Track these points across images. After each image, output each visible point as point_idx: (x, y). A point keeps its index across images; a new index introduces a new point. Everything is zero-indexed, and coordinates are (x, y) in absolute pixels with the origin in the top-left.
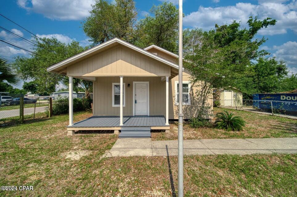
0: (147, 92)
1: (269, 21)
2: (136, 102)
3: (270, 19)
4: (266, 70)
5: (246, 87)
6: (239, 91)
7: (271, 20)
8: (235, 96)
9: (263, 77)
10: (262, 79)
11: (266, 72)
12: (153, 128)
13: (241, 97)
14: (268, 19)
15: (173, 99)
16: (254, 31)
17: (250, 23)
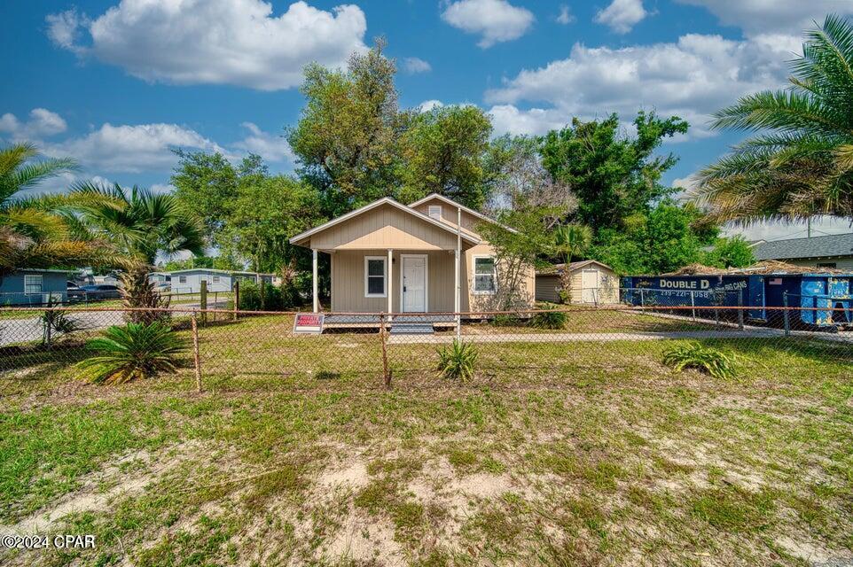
0: (424, 272)
1: (675, 123)
2: (405, 289)
3: (677, 119)
4: (667, 226)
5: (628, 263)
6: (609, 270)
7: (679, 122)
8: (605, 281)
9: (661, 242)
10: (658, 246)
11: (667, 231)
12: (436, 325)
13: (616, 284)
14: (673, 120)
15: (469, 285)
16: (646, 144)
17: (639, 124)
